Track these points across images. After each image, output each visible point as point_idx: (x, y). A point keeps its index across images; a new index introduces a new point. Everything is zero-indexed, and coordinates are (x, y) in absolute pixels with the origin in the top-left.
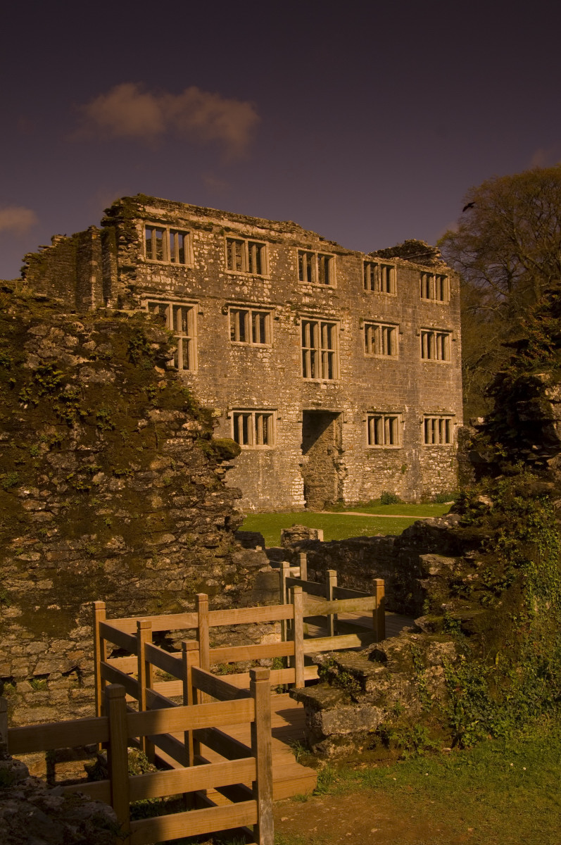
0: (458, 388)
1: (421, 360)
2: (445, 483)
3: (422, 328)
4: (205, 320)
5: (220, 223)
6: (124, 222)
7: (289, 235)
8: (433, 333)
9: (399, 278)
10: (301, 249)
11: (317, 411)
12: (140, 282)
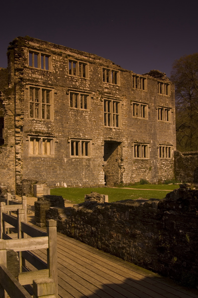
0: (174, 133)
1: (158, 120)
2: (169, 175)
3: (158, 106)
4: (57, 96)
5: (65, 52)
6: (18, 48)
7: (98, 61)
8: (163, 109)
9: (148, 84)
10: (104, 67)
11: (111, 141)
12: (25, 76)
